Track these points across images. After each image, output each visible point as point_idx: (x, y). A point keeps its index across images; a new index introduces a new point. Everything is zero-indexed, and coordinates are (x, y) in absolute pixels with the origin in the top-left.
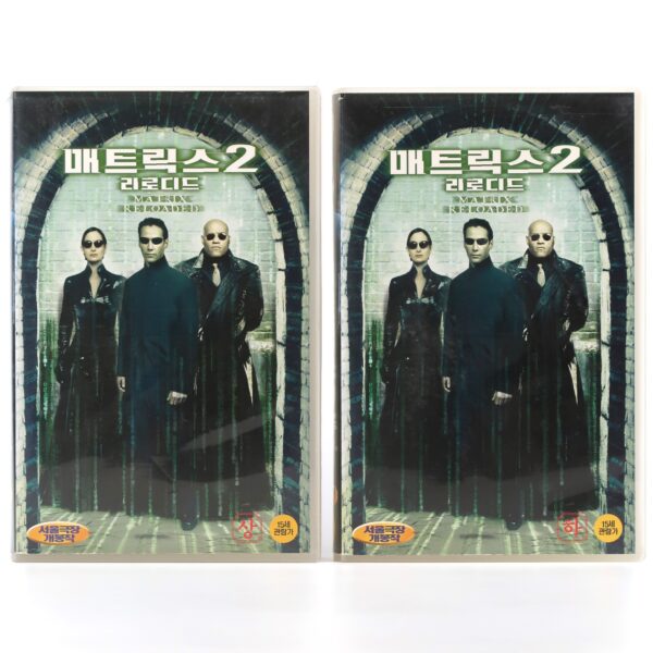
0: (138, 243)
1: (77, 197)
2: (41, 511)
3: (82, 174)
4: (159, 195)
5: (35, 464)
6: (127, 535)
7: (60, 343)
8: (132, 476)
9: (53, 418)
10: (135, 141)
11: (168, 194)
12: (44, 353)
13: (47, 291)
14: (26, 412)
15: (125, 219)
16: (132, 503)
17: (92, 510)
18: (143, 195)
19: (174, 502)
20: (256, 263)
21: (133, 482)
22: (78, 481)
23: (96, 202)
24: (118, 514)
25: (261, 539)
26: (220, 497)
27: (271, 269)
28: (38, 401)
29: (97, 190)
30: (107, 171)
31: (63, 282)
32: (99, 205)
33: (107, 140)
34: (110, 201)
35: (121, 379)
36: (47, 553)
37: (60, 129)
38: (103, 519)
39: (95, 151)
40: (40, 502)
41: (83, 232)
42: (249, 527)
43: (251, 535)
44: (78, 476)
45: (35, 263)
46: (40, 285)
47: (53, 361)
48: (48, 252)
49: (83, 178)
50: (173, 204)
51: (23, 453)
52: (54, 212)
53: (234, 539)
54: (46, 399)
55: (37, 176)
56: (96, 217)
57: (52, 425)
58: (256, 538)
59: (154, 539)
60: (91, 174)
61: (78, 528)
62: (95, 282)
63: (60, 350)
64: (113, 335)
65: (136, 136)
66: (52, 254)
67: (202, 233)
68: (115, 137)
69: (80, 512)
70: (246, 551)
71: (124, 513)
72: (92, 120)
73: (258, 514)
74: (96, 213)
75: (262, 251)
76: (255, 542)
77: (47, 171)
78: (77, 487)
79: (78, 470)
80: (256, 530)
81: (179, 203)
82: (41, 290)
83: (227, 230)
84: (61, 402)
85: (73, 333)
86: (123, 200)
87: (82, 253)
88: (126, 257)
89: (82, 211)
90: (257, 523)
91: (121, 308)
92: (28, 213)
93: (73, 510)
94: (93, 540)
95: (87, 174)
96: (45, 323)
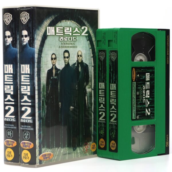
0: (63, 58)
1: (50, 43)
2: (42, 149)
3: (51, 35)
4: (68, 42)
5: (41, 134)
6: (61, 154)
7: (46, 92)
8: (62, 135)
9: (45, 118)
10: (63, 25)
11: (70, 42)
12: (43, 96)
13: (43, 75)
14: (38, 116)
15: (61, 50)
16: (62, 144)
17: (54, 147)
18: (64, 42)
19: (71, 142)
20: (88, 64)
21: (62, 137)
22: (50, 138)
23: (54, 45)
24: (59, 148)
25: (89, 151)
26: (81, 139)
27: (91, 66)
28: (41, 112)
29: (54, 40)
30: (57, 34)
31: (47, 72)
32: (55, 46)
33: (56, 24)
34: (57, 45)
35: (60, 103)
36: (44, 164)
37: (46, 20)
38: (56, 150)
39: (54, 27)
40: (42, 147)
41: (51, 55)
42: (87, 147)
43: (87, 150)
44: (50, 136)
45: (40, 65)
46: (42, 73)
47: (45, 99)
48: (43, 62)
49: (51, 37)
50: (71, 45)
51: (38, 130)
52: (45, 48)
53: (84, 152)
54: (43, 111)
55: (40, 36)
56: (54, 50)
57: (45, 120)
58: (88, 151)
59: (67, 155)
60: (53, 35)
61: (51, 154)
62: (54, 71)
63: (46, 94)
64: (58, 89)
65: (63, 23)
66: (44, 62)
67: (77, 55)
68: (58, 23)
69: (51, 148)
70: (86, 155)
71: (61, 147)
72: (53, 17)
73: (88, 143)
74: (54, 48)
75: (89, 60)
76: (88, 152)
77: (43, 34)
78: (50, 140)
79: (50, 134)
80: (88, 148)
81: (72, 45)
82: (42, 75)
83: (82, 54)
84: (47, 112)
85: (49, 89)
86: (60, 44)
87: (51, 62)
88: (61, 63)
89: (51, 48)
90: (88, 146)
91: (60, 80)
92: (39, 49)
93: (49, 148)
94: (54, 157)
95: (52, 35)
96: (43, 86)
